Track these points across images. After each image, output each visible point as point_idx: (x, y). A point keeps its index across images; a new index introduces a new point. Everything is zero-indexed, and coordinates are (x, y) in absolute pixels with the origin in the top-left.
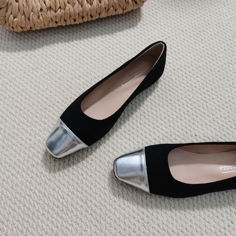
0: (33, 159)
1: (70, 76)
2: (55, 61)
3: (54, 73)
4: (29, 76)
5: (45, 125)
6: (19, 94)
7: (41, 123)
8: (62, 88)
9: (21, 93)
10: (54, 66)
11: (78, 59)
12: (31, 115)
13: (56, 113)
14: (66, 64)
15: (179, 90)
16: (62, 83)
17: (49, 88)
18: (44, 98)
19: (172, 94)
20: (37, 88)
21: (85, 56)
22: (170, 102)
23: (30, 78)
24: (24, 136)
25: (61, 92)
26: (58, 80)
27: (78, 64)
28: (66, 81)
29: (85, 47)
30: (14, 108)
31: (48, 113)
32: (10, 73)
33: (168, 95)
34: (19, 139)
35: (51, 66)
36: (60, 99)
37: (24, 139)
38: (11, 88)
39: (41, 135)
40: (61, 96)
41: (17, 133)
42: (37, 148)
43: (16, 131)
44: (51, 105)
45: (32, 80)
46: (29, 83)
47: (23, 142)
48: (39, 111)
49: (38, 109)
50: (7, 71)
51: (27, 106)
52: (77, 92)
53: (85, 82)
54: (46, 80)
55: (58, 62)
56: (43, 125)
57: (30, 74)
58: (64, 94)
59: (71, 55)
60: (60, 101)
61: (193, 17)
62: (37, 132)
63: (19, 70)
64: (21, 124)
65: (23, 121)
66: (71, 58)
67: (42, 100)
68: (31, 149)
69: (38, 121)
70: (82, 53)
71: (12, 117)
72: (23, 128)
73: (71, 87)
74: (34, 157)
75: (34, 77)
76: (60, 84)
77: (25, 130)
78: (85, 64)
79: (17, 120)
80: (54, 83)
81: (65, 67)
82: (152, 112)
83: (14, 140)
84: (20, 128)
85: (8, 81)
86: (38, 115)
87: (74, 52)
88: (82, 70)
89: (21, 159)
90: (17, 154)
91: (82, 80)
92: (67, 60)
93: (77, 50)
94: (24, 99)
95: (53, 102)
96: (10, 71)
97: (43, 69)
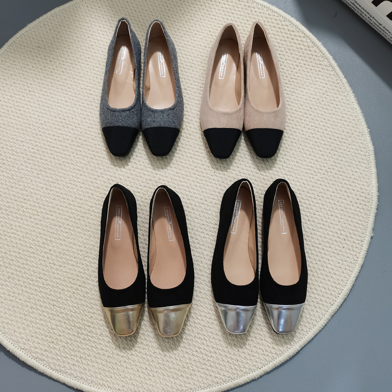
0: (91, 266)
1: (92, 177)
2: (72, 166)
3: (76, 179)
4: (53, 191)
5: (89, 233)
6: (52, 213)
7: (85, 232)
8: (90, 191)
9: (53, 210)
10: (72, 172)
11: (93, 156)
12: (72, 228)
13: (94, 218)
14: (84, 166)
15: (200, 154)
16: (87, 187)
17: (77, 196)
18: (77, 208)
19: (195, 160)
20: (66, 200)
21: (98, 151)
22: (195, 169)
23: (55, 193)
24: (74, 249)
25: (90, 195)
26: (82, 185)
27: (95, 161)
28: (90, 183)
29: (95, 141)
30: (53, 227)
31: (86, 220)
32: (33, 195)
33: (191, 163)
34: (71, 254)
35: (69, 173)
36: (93, 203)
37: (76, 251)
38: (41, 210)
39: (89, 243)
40: (92, 200)
41: (66, 249)
42: (90, 255)
43: (64, 247)
44: (87, 211)
45: (59, 194)
46: (56, 198)
47: (76, 255)
48: (78, 221)
49: (76, 220)
50: (29, 194)
51: (64, 221)
52: (105, 190)
53: (109, 178)
54: (71, 190)
55: (75, 167)
56: (87, 234)
57: (53, 189)
58: (95, 197)
59: (84, 154)
60: (94, 205)
61: (192, 69)
62: (84, 242)
63: (40, 189)
64: (66, 239)
65: (67, 236)
66: (86, 159)
67: (76, 211)
68: (85, 258)
69: (81, 231)
70: (94, 149)
71: (56, 236)
72: (71, 243)
73: (98, 187)
74: (92, 264)
75: (58, 190)
76: (86, 188)
77: (72, 244)
78: (102, 159)
79: (61, 237)
80: (80, 189)
81: (84, 169)
82: (182, 184)
83: (67, 256)
84: (68, 244)
85: (35, 203)
86: (78, 225)
87: (86, 151)
88: (101, 167)
89: (81, 270)
90: (75, 268)
91: (106, 177)
92: (83, 162)
93: (88, 147)
94: (58, 215)
95: (87, 208)
96: (32, 193)
97: (63, 179)
